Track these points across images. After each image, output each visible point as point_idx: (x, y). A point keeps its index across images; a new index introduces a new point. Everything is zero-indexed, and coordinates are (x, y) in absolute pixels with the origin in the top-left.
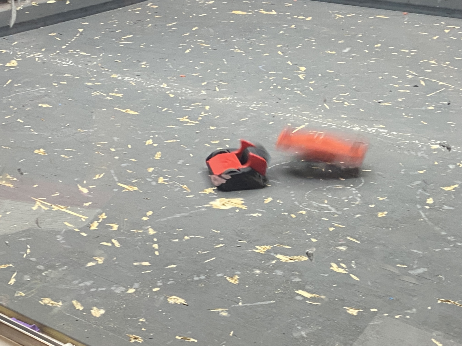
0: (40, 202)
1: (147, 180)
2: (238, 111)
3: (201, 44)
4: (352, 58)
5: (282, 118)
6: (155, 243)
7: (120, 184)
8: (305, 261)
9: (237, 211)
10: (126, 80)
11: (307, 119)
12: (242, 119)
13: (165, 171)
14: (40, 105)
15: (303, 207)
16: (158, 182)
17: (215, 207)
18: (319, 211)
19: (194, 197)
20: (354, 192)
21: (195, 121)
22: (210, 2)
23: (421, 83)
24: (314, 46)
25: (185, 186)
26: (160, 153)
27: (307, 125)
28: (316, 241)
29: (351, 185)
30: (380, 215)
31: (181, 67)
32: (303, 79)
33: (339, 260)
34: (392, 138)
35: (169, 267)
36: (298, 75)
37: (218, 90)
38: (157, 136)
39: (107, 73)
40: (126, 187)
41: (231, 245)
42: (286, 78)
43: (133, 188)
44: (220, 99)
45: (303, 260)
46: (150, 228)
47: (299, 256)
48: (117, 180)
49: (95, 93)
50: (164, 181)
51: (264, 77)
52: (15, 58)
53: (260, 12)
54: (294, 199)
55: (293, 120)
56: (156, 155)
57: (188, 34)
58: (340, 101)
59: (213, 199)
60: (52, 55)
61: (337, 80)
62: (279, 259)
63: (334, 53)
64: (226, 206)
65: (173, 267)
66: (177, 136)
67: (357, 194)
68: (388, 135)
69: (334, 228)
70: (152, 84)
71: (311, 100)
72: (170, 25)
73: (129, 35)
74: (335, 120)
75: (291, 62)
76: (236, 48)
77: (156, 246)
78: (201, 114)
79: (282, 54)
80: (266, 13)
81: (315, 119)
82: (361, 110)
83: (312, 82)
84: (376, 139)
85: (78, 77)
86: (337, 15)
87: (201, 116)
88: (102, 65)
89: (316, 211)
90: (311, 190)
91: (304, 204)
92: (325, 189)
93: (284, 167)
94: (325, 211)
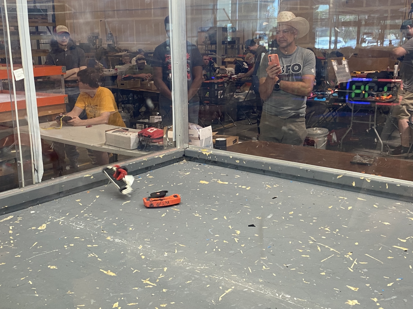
2: (187, 273)
3: (174, 209)
4: (273, 223)
5: (216, 281)
10: (116, 242)
11: (233, 282)
12: (188, 281)
14: (49, 267)
21: (154, 283)
22: (187, 174)
23: (318, 249)
24: (249, 212)
27: (233, 289)
31: (156, 229)
32: (237, 242)
34: (293, 304)
36: (235, 238)
37: (176, 252)
38: (122, 298)
39: (105, 235)
42: (226, 241)
49: (91, 254)
51: (210, 240)
52: (46, 222)
53: (218, 182)
55: (224, 283)
60: (72, 219)
61: (260, 244)
63: (261, 218)
66: (137, 298)
68: (290, 301)
70: (132, 246)
71: (239, 263)
73: (128, 201)
74: (254, 284)
75: (232, 227)
76: (197, 213)
78: (160, 276)
79: (226, 219)
80: (221, 182)
81: (240, 283)
82: (274, 274)
83: (243, 246)
84: (281, 305)
85: (83, 240)
86: (267, 186)
87: (159, 277)
88: (102, 228)
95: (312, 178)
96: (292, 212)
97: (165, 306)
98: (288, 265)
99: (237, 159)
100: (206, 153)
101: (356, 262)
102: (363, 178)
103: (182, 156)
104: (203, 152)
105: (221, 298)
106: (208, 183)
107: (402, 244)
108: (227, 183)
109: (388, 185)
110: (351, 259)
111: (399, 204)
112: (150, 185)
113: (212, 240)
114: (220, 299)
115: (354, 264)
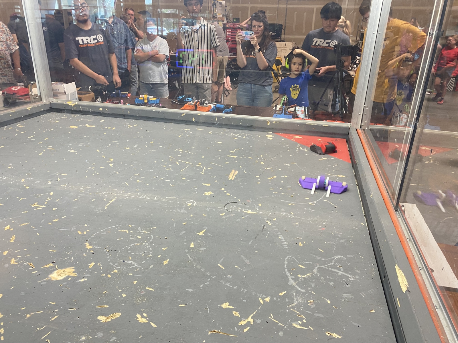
2: (72, 194)
3: (50, 149)
4: (139, 151)
5: (100, 196)
8: (118, 317)
9: (70, 279)
11: (114, 194)
12: (75, 199)
13: (17, 252)
15: (115, 267)
16: (11, 263)
17: (53, 279)
19: (37, 273)
20: (147, 247)
21: (42, 205)
22: (57, 122)
23: (177, 163)
24: (118, 145)
25: (31, 263)
26: (14, 236)
27: (115, 199)
28: (126, 295)
29: (146, 241)
30: (165, 263)
31: (35, 165)
32: (112, 166)
33: (142, 310)
34: (166, 201)
36: (109, 164)
37: (59, 180)
38: (13, 221)
42: (102, 167)
47: (114, 314)
50: (15, 262)
51: (88, 168)
53: (86, 126)
54: (109, 260)
55: (107, 196)
56: (11, 239)
57: (41, 143)
59: (51, 272)
61: (132, 165)
62: (99, 321)
63: (129, 148)
64: (61, 276)
67: (149, 248)
68: (164, 200)
69: (137, 282)
70: (14, 180)
71: (117, 181)
72: (30, 137)
73: (3, 146)
74: (133, 193)
75: (105, 156)
76: (72, 150)
79: (99, 151)
80: (89, 126)
81: (121, 194)
82: (147, 184)
84: (158, 204)
86: (129, 126)
87: (47, 201)
89: (125, 268)
90: (120, 250)
91: (116, 263)
92: (129, 248)
93: (102, 234)
94: (130, 267)
95: (163, 117)
96: (153, 142)
97: (57, 220)
98: (156, 177)
99: (100, 107)
100: (72, 104)
101: (205, 168)
102: (199, 115)
103: (49, 108)
104: (68, 104)
105: (107, 206)
106: (77, 127)
107: (233, 154)
108: (94, 126)
109: (217, 118)
110: (202, 167)
111: (225, 130)
112: (22, 133)
113: (90, 167)
114: (106, 208)
115: (204, 170)
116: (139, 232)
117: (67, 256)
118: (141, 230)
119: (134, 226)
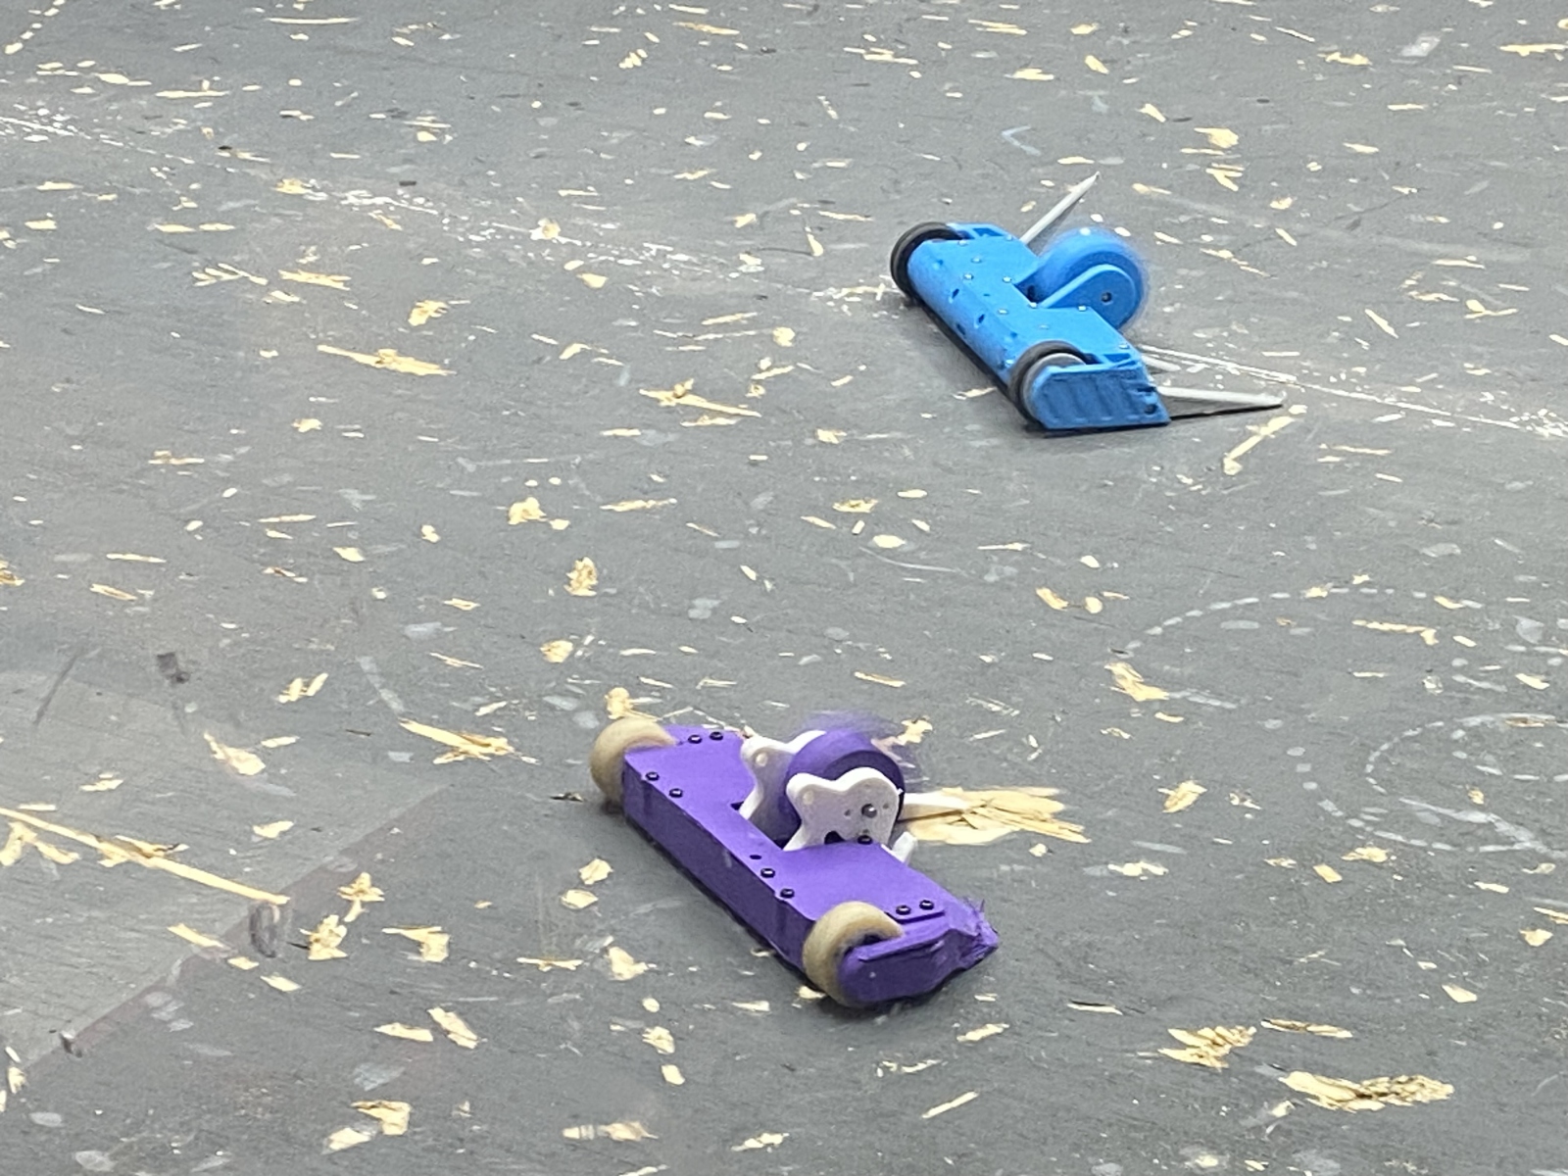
0: (29, 826)
1: (552, 708)
3: (694, 27)
4: (1459, 82)
6: (653, 1026)
7: (414, 727)
8: (1433, 1102)
9: (1039, 850)
10: (351, 205)
12: (966, 389)
13: (633, 655)
15: (1369, 829)
16: (610, 713)
18: (1454, 845)
21: (736, 406)
24: (1260, 29)
26: (587, 561)
27: (1300, 415)
28: (1473, 997)
31: (616, 137)
32: (1235, 188)
35: (751, 1143)
36: (1209, 171)
37: (818, 249)
38: (556, 481)
39: (252, 172)
40: (449, 743)
41: (1040, 1028)
42: (1149, 184)
43: (488, 745)
44: (836, 297)
45: (1424, 1096)
46: (612, 945)
47: (1403, 1079)
48: (396, 706)
49: (210, 271)
50: (638, 708)
51: (1037, 182)
54: (1312, 786)
56: (573, 575)
58: (1445, 297)
61: (1406, 191)
62: (1303, 1095)
63: (1358, 60)
64: (974, 828)
65: (771, 1145)
66: (655, 478)
69: (1548, 935)
70: (485, 224)
71: (1295, 294)
74: (1438, 391)
75: (1161, 112)
76: (873, 44)
77: (660, 1038)
78: (761, 371)
79: (1104, 70)
81: (1342, 386)
83: (1285, 204)
85: (110, 197)
87: (757, 377)
88: (217, 133)
89: (1438, 846)
90: (1389, 739)
91: (1370, 813)
92: (1459, 734)
93: (1231, 625)
94: (1486, 841)
105: (1235, 460)
113: (1049, 183)
114: (1231, 467)
116: (1522, 649)
117: (990, 719)
118: (1538, 636)
119: (1478, 606)
